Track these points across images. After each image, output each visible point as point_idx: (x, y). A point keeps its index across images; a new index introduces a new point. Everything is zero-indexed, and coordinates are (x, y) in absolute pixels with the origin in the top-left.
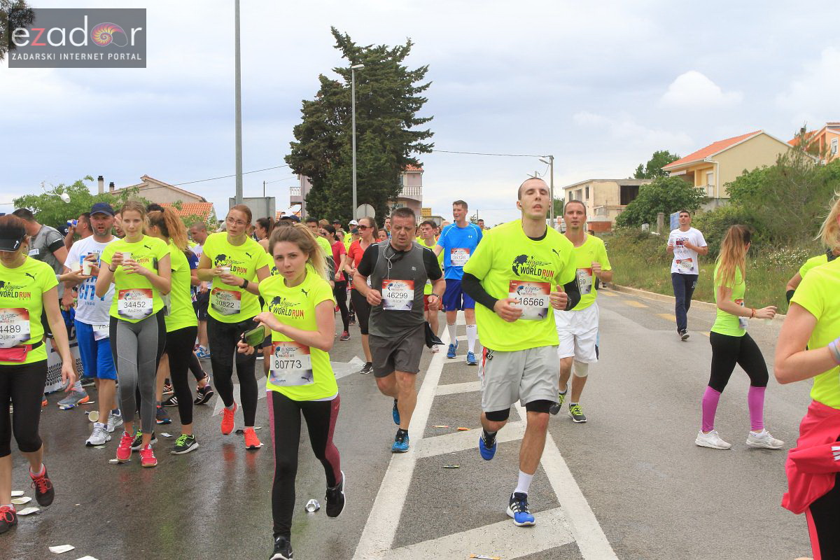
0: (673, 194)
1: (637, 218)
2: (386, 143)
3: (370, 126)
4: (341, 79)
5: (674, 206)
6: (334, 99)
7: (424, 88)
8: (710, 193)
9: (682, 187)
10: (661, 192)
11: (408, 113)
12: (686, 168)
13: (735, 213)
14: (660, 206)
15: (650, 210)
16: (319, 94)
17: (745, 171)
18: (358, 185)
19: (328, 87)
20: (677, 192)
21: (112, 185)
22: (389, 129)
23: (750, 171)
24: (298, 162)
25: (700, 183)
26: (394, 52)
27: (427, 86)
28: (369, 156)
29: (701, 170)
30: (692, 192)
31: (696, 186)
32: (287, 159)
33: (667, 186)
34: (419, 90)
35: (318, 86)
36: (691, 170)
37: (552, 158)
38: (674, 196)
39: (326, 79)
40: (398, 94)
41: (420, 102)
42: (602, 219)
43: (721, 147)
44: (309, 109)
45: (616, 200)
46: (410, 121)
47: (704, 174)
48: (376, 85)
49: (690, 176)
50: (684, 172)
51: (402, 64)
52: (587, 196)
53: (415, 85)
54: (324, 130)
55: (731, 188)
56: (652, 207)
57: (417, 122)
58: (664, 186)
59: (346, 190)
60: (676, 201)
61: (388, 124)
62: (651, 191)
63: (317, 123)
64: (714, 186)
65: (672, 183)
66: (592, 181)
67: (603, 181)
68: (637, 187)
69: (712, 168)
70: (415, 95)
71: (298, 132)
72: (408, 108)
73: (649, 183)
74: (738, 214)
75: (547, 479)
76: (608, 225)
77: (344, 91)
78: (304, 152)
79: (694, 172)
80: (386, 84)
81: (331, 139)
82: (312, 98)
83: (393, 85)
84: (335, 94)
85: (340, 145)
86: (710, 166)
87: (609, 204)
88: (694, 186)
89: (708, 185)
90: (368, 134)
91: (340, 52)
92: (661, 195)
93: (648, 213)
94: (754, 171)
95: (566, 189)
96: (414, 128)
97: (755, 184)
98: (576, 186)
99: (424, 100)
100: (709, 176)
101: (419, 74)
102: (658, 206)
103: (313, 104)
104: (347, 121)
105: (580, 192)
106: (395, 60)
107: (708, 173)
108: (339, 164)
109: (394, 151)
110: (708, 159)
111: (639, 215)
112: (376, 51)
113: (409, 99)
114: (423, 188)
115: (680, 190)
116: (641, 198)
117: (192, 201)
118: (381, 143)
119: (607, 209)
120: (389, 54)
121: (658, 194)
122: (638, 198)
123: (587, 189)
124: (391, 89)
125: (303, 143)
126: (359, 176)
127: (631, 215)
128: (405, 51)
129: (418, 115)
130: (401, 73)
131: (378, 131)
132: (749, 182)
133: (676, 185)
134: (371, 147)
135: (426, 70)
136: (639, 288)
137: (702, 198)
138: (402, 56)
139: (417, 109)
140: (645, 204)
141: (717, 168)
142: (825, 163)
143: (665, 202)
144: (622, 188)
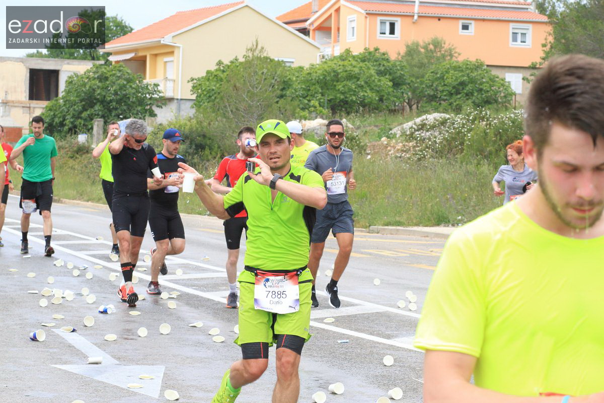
0: (115, 91)
1: (62, 124)
5: (116, 109)
8: (167, 90)
9: (129, 81)
10: (98, 87)
12: (135, 50)
13: (187, 127)
14: (97, 108)
15: (81, 112)
17: (220, 63)
20: (123, 87)
23: (226, 62)
25: (154, 75)
29: (156, 55)
30: (142, 88)
31: (148, 80)
33: (107, 79)
36: (141, 54)
38: (116, 94)
43: (185, 22)
45: (22, 91)
47: (161, 61)
49: (140, 63)
50: (131, 56)
55: (198, 86)
56: (84, 109)
58: (103, 78)
60: (119, 102)
62: (84, 85)
64: (174, 79)
65: (114, 75)
68: (55, 73)
69: (172, 53)
74: (191, 129)
76: (16, 131)
79: (145, 57)
86: (169, 51)
88: (145, 78)
89: (166, 79)
92: (99, 91)
93: (79, 117)
94: (232, 62)
100: (168, 65)
102: (92, 107)
107: (167, 59)
110: (167, 40)
111: (64, 120)
115: (125, 86)
119: (10, 105)
121: (94, 90)
127: (53, 119)
132: (221, 80)
133: (119, 77)
136: (88, 201)
137: (156, 99)
140: (74, 104)
141: (179, 55)
142: (338, 51)
143: (102, 101)
144: (32, 72)
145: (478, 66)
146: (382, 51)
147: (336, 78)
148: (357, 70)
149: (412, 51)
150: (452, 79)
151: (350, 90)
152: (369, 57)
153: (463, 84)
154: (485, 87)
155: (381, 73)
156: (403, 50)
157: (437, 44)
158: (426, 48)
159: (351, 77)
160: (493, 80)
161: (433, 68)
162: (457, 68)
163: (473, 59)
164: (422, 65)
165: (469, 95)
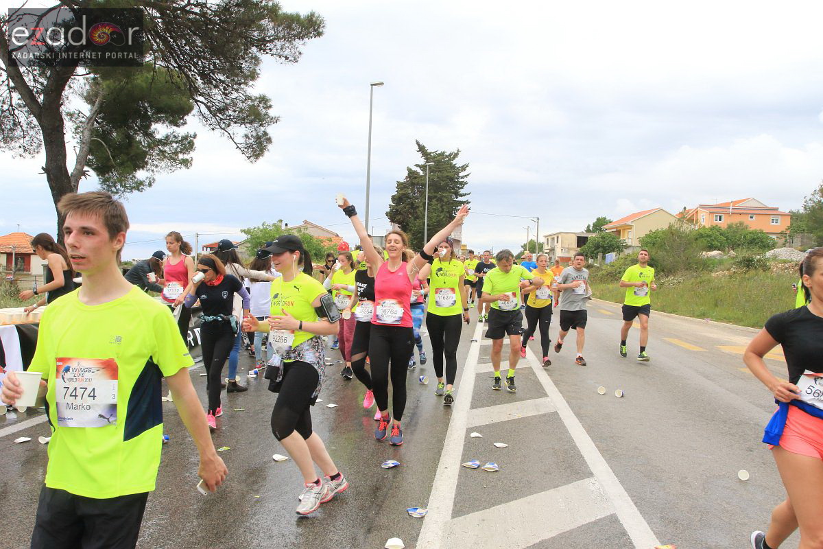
0: (608, 242)
2: (444, 207)
3: (435, 197)
4: (418, 170)
5: (608, 250)
6: (415, 181)
7: (466, 176)
8: (629, 243)
9: (613, 238)
10: (601, 241)
11: (457, 191)
12: (616, 228)
14: (601, 249)
16: (407, 178)
17: (651, 231)
18: (428, 230)
19: (412, 174)
20: (611, 241)
21: (286, 225)
22: (446, 200)
23: (653, 231)
24: (393, 216)
25: (623, 237)
26: (450, 155)
27: (468, 175)
28: (434, 214)
29: (624, 229)
30: (619, 242)
31: (621, 239)
32: (387, 214)
33: (604, 238)
34: (463, 177)
35: (406, 174)
36: (619, 229)
37: (538, 219)
39: (411, 169)
40: (452, 179)
41: (464, 184)
42: (566, 255)
43: (637, 216)
44: (401, 186)
45: (574, 244)
46: (457, 194)
47: (626, 232)
48: (439, 174)
49: (618, 232)
50: (615, 230)
51: (454, 162)
52: (558, 242)
53: (461, 174)
54: (408, 198)
55: (642, 240)
56: (595, 250)
57: (462, 195)
59: (420, 233)
60: (610, 247)
61: (445, 197)
62: (595, 240)
63: (404, 194)
64: (631, 238)
65: (607, 236)
66: (560, 233)
67: (567, 233)
68: (587, 238)
70: (460, 180)
71: (393, 198)
72: (457, 187)
73: (594, 235)
75: (541, 385)
76: (569, 259)
77: (421, 177)
78: (397, 210)
80: (445, 174)
81: (412, 204)
82: (402, 179)
83: (449, 174)
84: (416, 178)
85: (418, 207)
86: (630, 227)
87: (570, 247)
89: (628, 238)
90: (434, 202)
91: (420, 154)
92: (601, 243)
93: (593, 253)
94: (656, 231)
95: (545, 237)
96: (460, 199)
97: (656, 238)
98: (551, 235)
99: (466, 183)
100: (629, 233)
101: (464, 168)
102: (599, 249)
103: (402, 183)
104: (423, 194)
105: (553, 238)
106: (450, 160)
107: (628, 231)
108: (417, 218)
109: (448, 212)
110: (629, 223)
112: (439, 155)
113: (458, 182)
114: (462, 233)
116: (589, 244)
117: (332, 236)
118: (441, 207)
119: (569, 249)
120: (447, 156)
121: (599, 242)
122: (587, 244)
123: (558, 237)
124: (448, 176)
125: (397, 205)
126: (428, 225)
128: (456, 155)
129: (462, 191)
130: (453, 167)
131: (440, 200)
132: (652, 238)
133: (609, 237)
134: (435, 209)
135: (467, 166)
137: (624, 246)
138: (454, 158)
139: (462, 188)
140: (591, 247)
141: (634, 229)
142: (697, 228)
143: (603, 247)
144: (578, 237)
145: (761, 232)
146: (719, 226)
147: (701, 236)
148: (711, 233)
149: (730, 227)
150: (749, 237)
151: (708, 241)
152: (712, 228)
153: (754, 239)
154: (764, 240)
155: (721, 234)
156: (726, 227)
157: (741, 224)
158: (736, 225)
159: (708, 236)
160: (767, 238)
161: (740, 233)
162: (750, 233)
163: (758, 229)
164: (734, 232)
165: (757, 243)
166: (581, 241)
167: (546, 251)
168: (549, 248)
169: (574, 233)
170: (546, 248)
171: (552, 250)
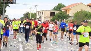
5: (63, 18)
15: (58, 18)
17: (78, 11)
20: (64, 15)
31: (67, 14)
37: (37, 6)
47: (69, 11)
49: (66, 11)
50: (65, 10)
52: (43, 14)
55: (74, 15)
58: (61, 13)
62: (58, 14)
64: (71, 14)
66: (44, 10)
67: (47, 10)
68: (54, 12)
73: (57, 12)
86: (71, 9)
87: (48, 16)
92: (60, 15)
98: (40, 11)
105: (41, 13)
110: (70, 8)
123: (43, 12)
127: (53, 19)
133: (63, 13)
137: (68, 16)
143: (61, 17)
144: (51, 12)
166: (52, 14)
167: (37, 18)
168: (39, 16)
169: (49, 11)
170: (38, 16)
171: (40, 17)
